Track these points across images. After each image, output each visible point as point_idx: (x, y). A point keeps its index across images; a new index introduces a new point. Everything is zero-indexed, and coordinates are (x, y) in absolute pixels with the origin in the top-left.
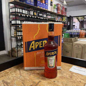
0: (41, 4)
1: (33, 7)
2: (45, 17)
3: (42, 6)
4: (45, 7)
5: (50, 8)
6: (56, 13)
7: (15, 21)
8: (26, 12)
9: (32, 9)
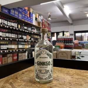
0: (26, 17)
1: (17, 19)
2: (30, 31)
3: (27, 19)
4: (30, 20)
5: (35, 22)
9: (16, 21)
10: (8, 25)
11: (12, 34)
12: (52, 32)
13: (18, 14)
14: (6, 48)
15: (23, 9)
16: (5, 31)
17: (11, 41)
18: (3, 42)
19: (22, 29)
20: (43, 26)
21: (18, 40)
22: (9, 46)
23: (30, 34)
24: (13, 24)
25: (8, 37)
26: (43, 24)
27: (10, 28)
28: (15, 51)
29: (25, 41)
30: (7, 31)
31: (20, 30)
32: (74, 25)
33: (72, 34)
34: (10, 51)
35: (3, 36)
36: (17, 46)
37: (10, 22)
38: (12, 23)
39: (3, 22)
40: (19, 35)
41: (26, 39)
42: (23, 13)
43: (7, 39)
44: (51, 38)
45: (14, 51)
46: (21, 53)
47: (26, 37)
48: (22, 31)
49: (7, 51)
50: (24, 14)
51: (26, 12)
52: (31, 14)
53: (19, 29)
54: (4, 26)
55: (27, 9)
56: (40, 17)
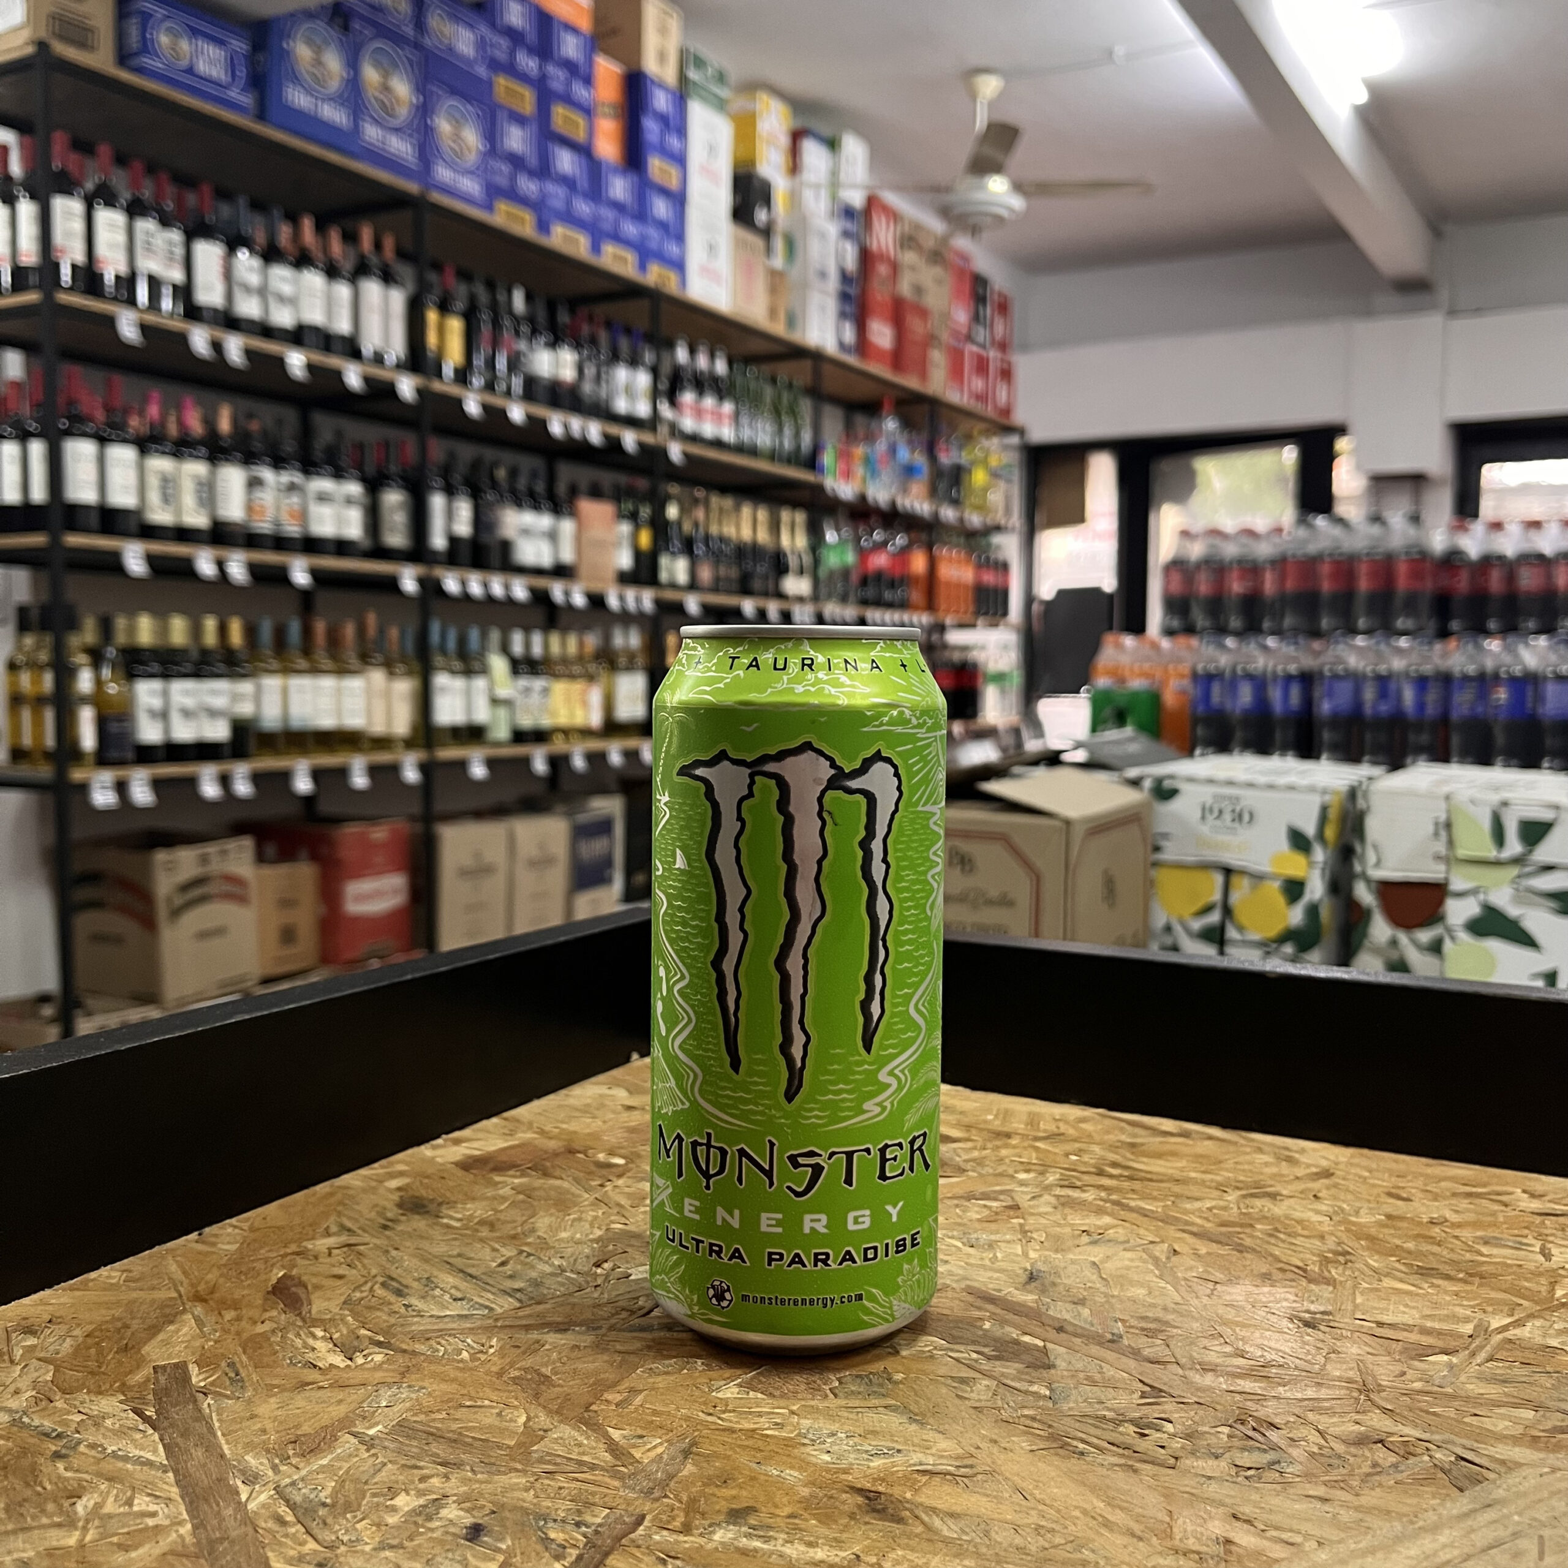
0: (565, 161)
1: (397, 201)
2: (631, 421)
3: (583, 208)
4: (630, 229)
5: (724, 263)
6: (830, 346)
7: (37, 449)
8: (263, 292)
9: (389, 243)
10: (248, 308)
11: (309, 466)
12: (1041, 433)
13: (424, 111)
14: (219, 732)
15: (515, 15)
16: (196, 426)
17: (306, 597)
18: (161, 614)
19: (490, 387)
20: (882, 335)
21: (431, 588)
22: (272, 683)
23: (642, 484)
24: (330, 305)
25: (250, 540)
26: (880, 293)
27: (279, 362)
28: (373, 771)
29: (540, 598)
30: (225, 425)
31: (458, 403)
32: (1453, 312)
33: (1416, 481)
34: (285, 777)
35: (160, 516)
36: (404, 687)
37: (270, 255)
38: (313, 279)
39: (148, 264)
40: (437, 502)
41: (561, 571)
42: (502, 83)
43: (237, 570)
44: (1008, 546)
45: (360, 780)
46: (480, 814)
47: (567, 526)
48: (495, 415)
49: (243, 788)
50: (526, 100)
51: (570, 67)
52: (661, 101)
53: (446, 386)
54: (182, 339)
55: (585, 24)
56: (813, 153)
